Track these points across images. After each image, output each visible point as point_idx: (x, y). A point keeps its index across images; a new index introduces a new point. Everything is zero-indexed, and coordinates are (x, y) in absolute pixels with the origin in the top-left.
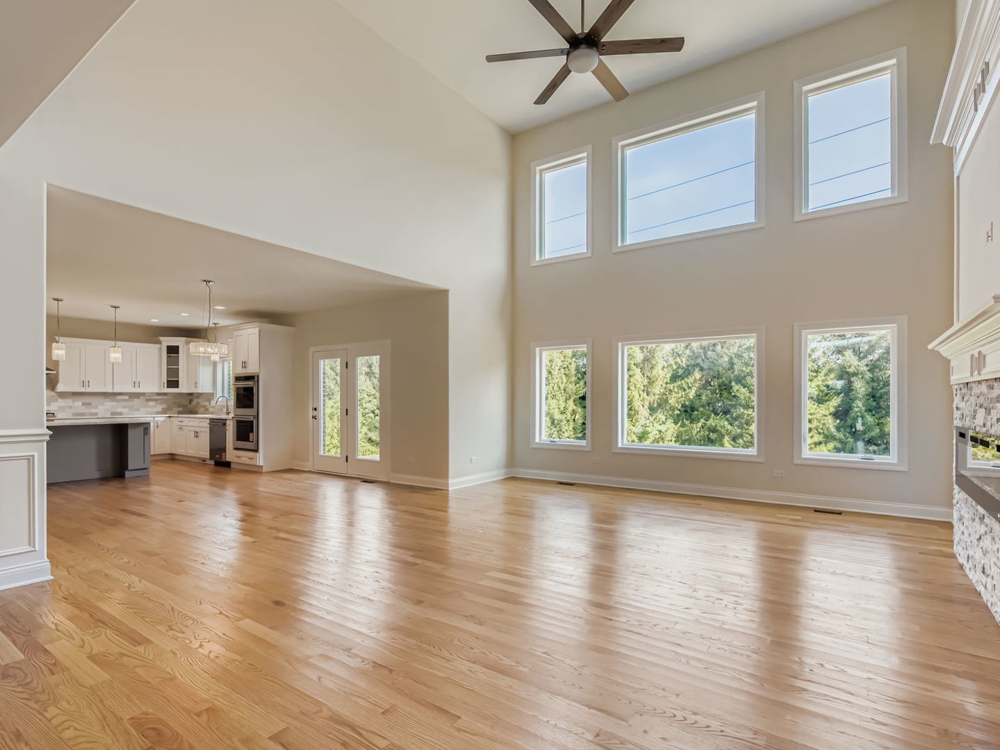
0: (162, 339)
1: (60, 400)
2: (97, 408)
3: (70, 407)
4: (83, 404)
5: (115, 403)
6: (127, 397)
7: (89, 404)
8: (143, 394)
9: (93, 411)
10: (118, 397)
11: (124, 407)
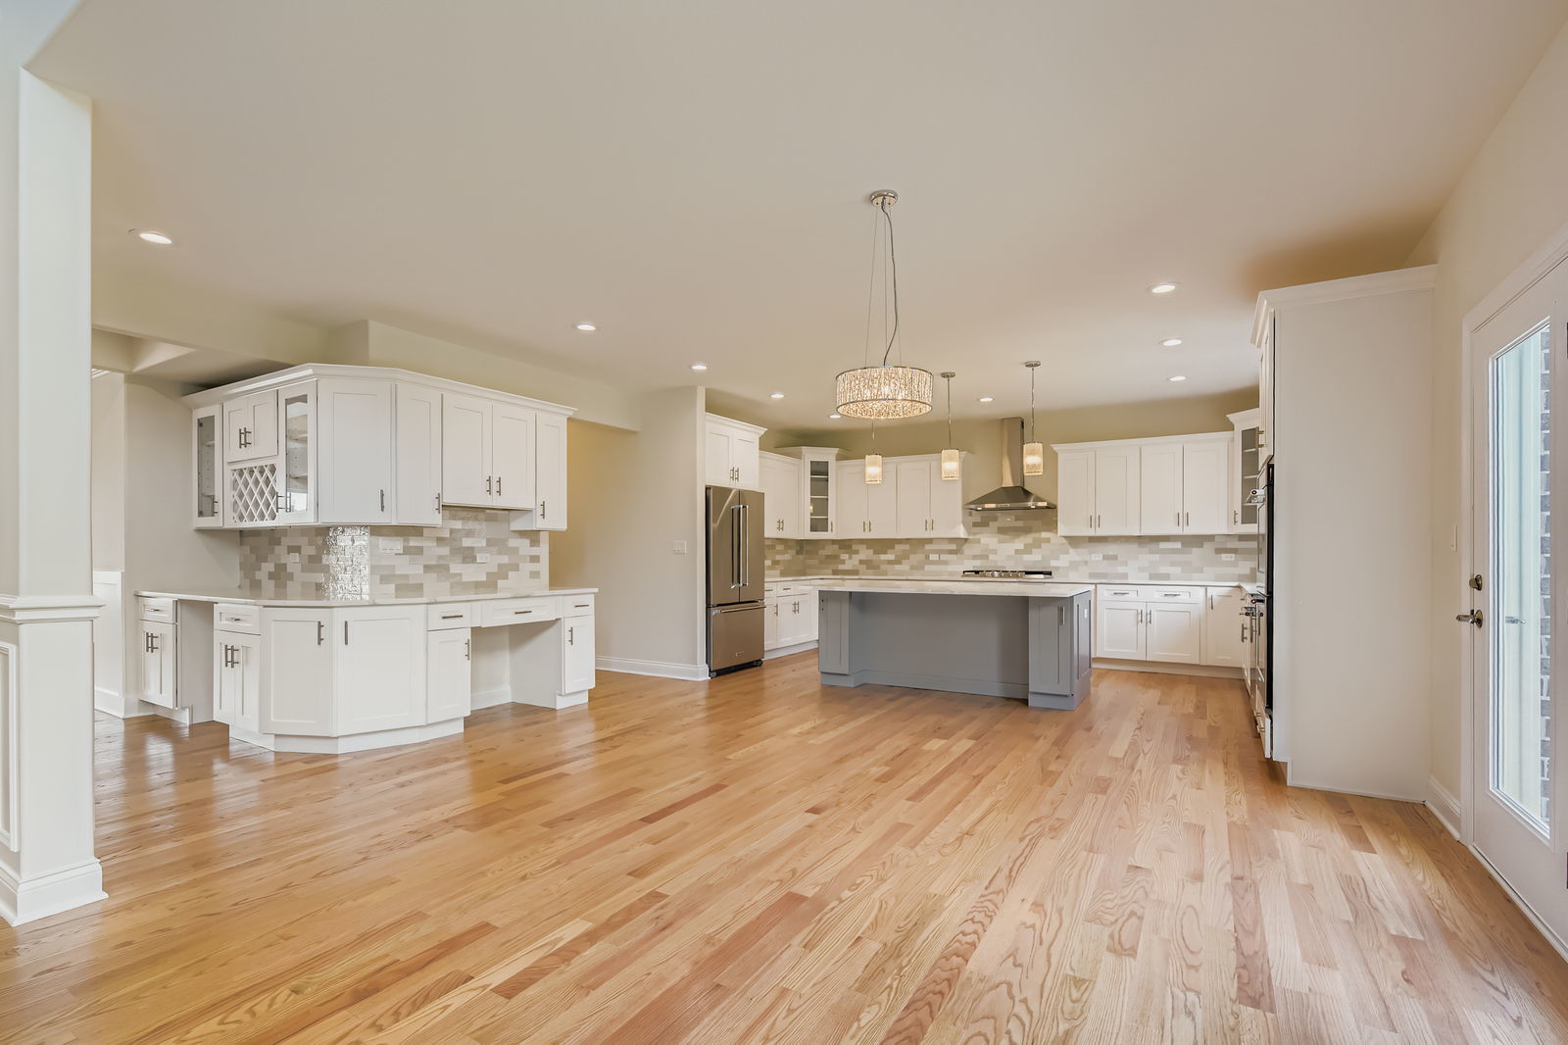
0: (1232, 417)
1: (1071, 550)
2: (1125, 564)
3: (1086, 563)
4: (1105, 558)
5: (1156, 557)
6: (1178, 545)
7: (1115, 558)
8: (1211, 538)
9: (1121, 570)
10: (1163, 545)
11: (1173, 564)
